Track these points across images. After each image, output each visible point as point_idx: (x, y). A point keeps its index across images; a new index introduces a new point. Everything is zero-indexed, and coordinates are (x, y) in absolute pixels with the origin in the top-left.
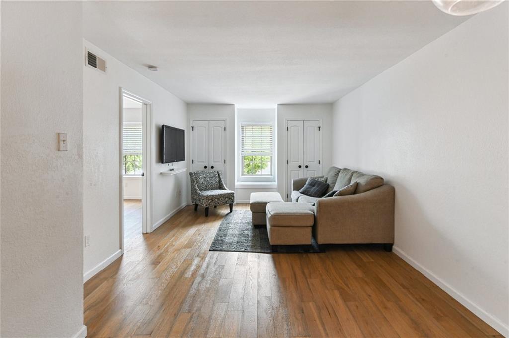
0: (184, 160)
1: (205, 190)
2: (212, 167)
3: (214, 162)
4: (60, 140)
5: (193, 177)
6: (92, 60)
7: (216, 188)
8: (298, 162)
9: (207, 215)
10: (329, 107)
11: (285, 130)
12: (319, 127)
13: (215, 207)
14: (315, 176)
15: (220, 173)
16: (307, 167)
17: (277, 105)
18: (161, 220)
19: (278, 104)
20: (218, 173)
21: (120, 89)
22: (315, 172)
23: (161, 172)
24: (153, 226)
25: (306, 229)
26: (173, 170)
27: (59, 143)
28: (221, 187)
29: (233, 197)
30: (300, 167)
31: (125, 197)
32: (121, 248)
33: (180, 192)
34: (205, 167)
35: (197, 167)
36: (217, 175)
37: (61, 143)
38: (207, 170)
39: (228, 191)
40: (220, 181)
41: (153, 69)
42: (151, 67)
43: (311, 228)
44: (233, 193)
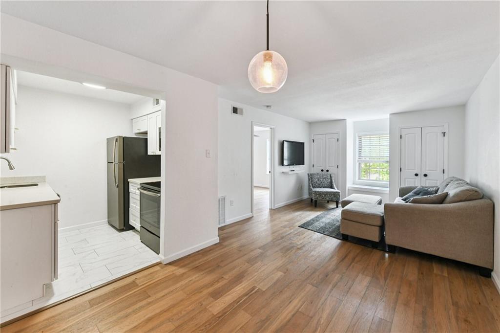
0: (304, 164)
1: (318, 187)
2: (328, 171)
3: (329, 167)
4: (207, 153)
5: (311, 177)
6: (235, 110)
7: (328, 187)
8: (415, 169)
9: (316, 206)
10: (461, 108)
11: (398, 138)
12: (444, 133)
13: (328, 202)
14: (427, 185)
15: (332, 175)
16: (425, 175)
17: (389, 115)
18: (283, 203)
19: (391, 114)
20: (330, 175)
21: (252, 122)
22: (438, 181)
23: (284, 171)
24: (276, 205)
25: (373, 227)
26: (293, 171)
27: (207, 154)
28: (332, 187)
29: (339, 195)
30: (416, 175)
31: (255, 184)
32: (252, 212)
33: (302, 187)
34: (322, 170)
35: (316, 170)
36: (329, 177)
37: (208, 154)
38: (323, 173)
39: (336, 190)
40: (331, 182)
41: (269, 107)
42: (268, 106)
43: (378, 228)
44: (339, 192)
